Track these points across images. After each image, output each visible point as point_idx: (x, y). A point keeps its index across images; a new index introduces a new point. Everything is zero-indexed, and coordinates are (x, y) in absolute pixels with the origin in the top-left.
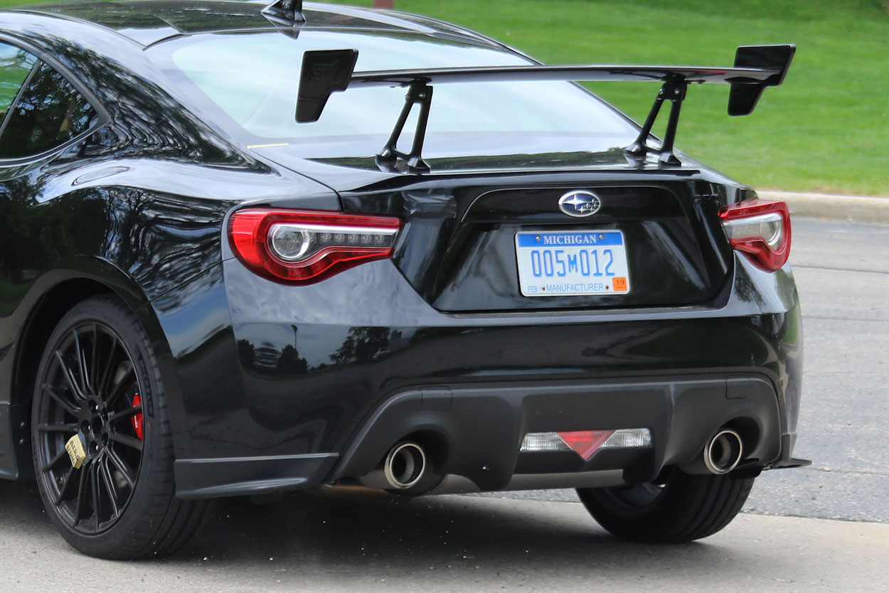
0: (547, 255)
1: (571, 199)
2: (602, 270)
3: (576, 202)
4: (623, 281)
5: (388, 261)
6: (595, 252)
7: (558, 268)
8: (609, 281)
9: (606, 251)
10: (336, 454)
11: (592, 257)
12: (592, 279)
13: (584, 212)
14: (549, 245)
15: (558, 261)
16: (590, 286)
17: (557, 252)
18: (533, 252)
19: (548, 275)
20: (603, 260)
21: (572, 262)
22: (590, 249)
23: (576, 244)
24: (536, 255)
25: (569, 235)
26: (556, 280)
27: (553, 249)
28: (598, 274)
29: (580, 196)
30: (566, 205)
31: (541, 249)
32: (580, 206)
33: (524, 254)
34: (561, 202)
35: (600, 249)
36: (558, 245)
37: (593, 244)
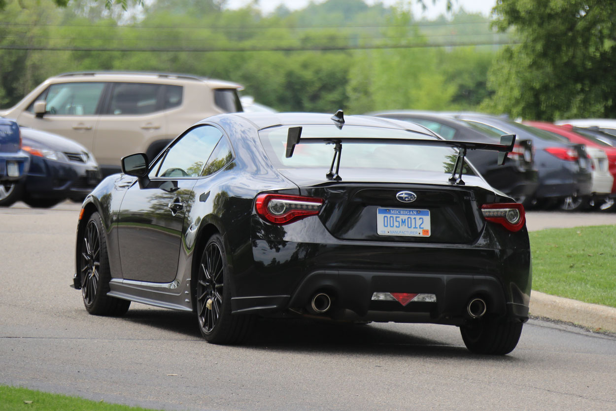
0: (392, 218)
1: (402, 194)
2: (418, 226)
3: (404, 196)
4: (427, 231)
5: (317, 216)
6: (415, 218)
7: (396, 224)
8: (421, 231)
9: (420, 218)
10: (289, 296)
11: (413, 221)
12: (412, 230)
13: (408, 201)
14: (393, 214)
15: (396, 221)
16: (411, 232)
17: (396, 217)
18: (385, 217)
19: (391, 227)
20: (419, 222)
21: (403, 222)
22: (413, 217)
23: (406, 214)
24: (386, 218)
25: (402, 210)
26: (395, 229)
27: (394, 216)
28: (415, 227)
29: (406, 194)
30: (399, 197)
31: (389, 216)
32: (406, 198)
33: (380, 217)
34: (397, 195)
35: (418, 217)
36: (397, 214)
37: (415, 215)
